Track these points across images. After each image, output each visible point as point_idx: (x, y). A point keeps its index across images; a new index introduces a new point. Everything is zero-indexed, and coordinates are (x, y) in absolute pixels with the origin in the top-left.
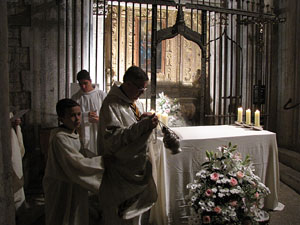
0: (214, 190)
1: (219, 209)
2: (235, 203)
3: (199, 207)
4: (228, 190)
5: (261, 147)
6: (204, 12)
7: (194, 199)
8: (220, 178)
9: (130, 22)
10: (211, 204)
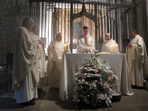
0: (86, 74)
1: (87, 83)
2: (96, 81)
3: (78, 82)
4: (92, 74)
5: (118, 60)
6: (95, 5)
7: (76, 79)
8: (89, 69)
9: (67, 16)
10: (83, 80)
